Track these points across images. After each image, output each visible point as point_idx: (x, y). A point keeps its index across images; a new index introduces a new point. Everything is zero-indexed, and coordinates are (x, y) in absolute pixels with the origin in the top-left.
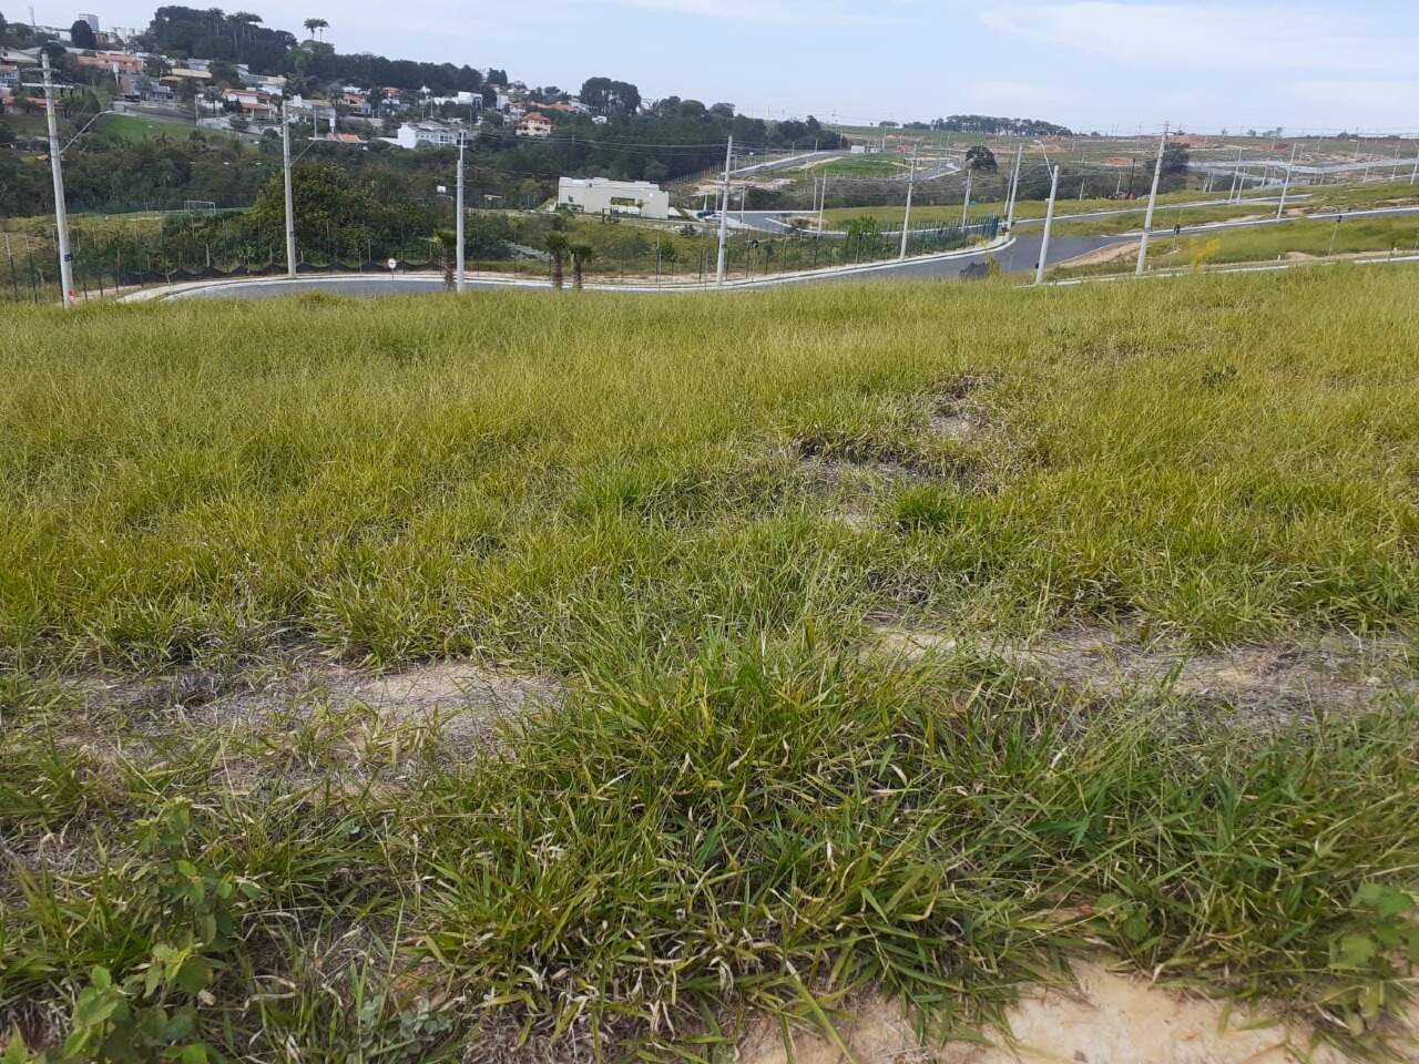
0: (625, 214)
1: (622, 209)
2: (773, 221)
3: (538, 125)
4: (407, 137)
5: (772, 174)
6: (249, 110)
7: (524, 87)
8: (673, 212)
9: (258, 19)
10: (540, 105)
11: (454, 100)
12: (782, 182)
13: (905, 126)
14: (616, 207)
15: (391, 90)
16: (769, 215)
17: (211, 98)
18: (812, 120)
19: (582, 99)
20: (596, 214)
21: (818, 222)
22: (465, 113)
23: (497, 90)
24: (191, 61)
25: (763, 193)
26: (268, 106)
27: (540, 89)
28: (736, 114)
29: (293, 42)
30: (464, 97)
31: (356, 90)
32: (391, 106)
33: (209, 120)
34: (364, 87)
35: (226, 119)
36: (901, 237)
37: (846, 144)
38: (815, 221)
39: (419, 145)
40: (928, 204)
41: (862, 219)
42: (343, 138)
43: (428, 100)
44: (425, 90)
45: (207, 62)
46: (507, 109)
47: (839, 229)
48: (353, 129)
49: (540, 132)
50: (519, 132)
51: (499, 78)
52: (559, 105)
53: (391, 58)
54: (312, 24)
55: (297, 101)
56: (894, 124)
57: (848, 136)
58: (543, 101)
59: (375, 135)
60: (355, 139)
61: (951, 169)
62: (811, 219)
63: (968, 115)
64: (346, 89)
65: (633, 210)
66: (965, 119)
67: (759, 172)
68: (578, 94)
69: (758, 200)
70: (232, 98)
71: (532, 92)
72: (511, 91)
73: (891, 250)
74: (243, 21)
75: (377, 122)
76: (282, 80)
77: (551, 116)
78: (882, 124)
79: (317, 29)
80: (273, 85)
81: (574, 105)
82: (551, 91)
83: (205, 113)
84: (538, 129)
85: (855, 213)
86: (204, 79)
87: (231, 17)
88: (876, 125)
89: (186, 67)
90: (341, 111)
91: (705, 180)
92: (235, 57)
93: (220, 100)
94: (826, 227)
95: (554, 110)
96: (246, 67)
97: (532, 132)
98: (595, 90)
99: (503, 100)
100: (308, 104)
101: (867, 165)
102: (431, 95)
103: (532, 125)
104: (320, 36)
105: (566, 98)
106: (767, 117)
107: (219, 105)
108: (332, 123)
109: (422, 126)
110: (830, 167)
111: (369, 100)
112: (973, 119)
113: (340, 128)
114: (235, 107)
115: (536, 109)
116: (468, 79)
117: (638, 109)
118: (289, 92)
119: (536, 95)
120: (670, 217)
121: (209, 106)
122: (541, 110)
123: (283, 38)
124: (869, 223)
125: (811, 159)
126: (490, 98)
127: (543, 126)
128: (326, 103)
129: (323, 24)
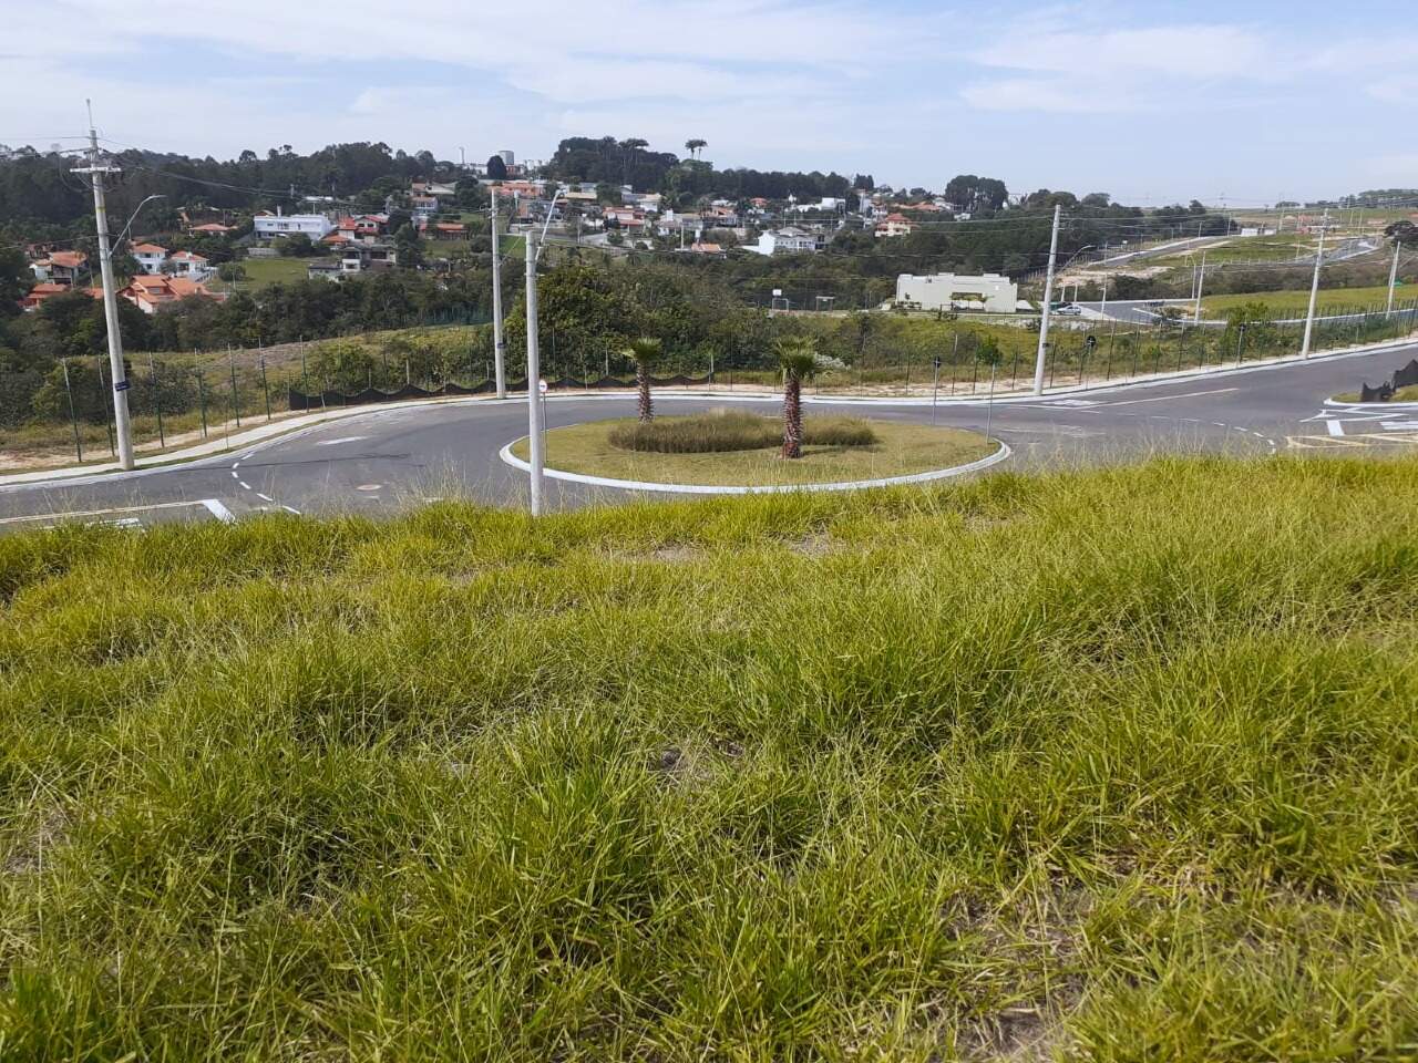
0: (966, 310)
1: (963, 304)
2: (1141, 311)
3: (898, 226)
4: (766, 245)
5: (1148, 262)
6: (626, 226)
7: (890, 190)
8: (1025, 305)
9: (644, 143)
10: (902, 206)
11: (819, 207)
12: (1157, 270)
13: (1307, 205)
14: (957, 303)
15: (759, 201)
16: (1137, 305)
17: (593, 216)
18: (1196, 204)
19: (947, 198)
20: (932, 310)
21: (1193, 311)
22: (828, 218)
23: (862, 195)
24: (582, 185)
25: (1133, 281)
26: (642, 222)
27: (904, 191)
28: (1110, 203)
29: (677, 162)
30: (828, 203)
31: (724, 202)
32: (756, 216)
33: (590, 237)
34: (731, 199)
35: (604, 235)
36: (1303, 325)
37: (1235, 227)
38: (1192, 310)
39: (777, 250)
40: (1338, 287)
41: (1250, 306)
42: (705, 247)
43: (793, 208)
44: (791, 198)
45: (595, 186)
46: (869, 213)
47: (1215, 318)
48: (717, 239)
49: (900, 233)
50: (878, 234)
51: (865, 183)
52: (922, 206)
53: (761, 170)
54: (692, 145)
55: (669, 216)
56: (1294, 204)
57: (1238, 220)
58: (907, 203)
59: (738, 243)
60: (716, 248)
61: (1365, 248)
62: (1186, 308)
63: (1386, 189)
64: (716, 202)
65: (975, 304)
66: (1381, 193)
67: (1132, 260)
68: (943, 193)
69: (1126, 289)
70: (611, 216)
71: (897, 195)
72: (877, 195)
73: (1289, 343)
74: (634, 145)
75: (741, 232)
76: (658, 196)
77: (912, 216)
78: (1280, 205)
79: (696, 149)
80: (649, 202)
81: (940, 204)
82: (917, 192)
83: (587, 231)
84: (897, 230)
85: (1242, 300)
86: (590, 200)
87: (622, 144)
88: (1272, 207)
89: (579, 190)
90: (708, 223)
91: (1069, 271)
92: (620, 180)
93: (601, 218)
94: (1203, 316)
95: (916, 210)
96: (630, 187)
97: (891, 233)
98: (961, 189)
99: (866, 203)
100: (680, 218)
101: (1259, 247)
102: (797, 203)
103: (891, 226)
104: (701, 155)
105: (930, 198)
106: (1143, 205)
107: (599, 223)
108: (698, 235)
109: (782, 232)
110: (1215, 251)
111: (736, 211)
112: (1392, 193)
113: (705, 238)
114: (615, 224)
115: (898, 210)
116: (835, 185)
117: (1005, 205)
118: (663, 206)
119: (901, 197)
120: (1018, 311)
121: (591, 224)
122: (903, 211)
123: (667, 160)
124: (1259, 311)
125: (1193, 246)
126: (854, 203)
127: (904, 226)
128: (695, 216)
129: (702, 143)
